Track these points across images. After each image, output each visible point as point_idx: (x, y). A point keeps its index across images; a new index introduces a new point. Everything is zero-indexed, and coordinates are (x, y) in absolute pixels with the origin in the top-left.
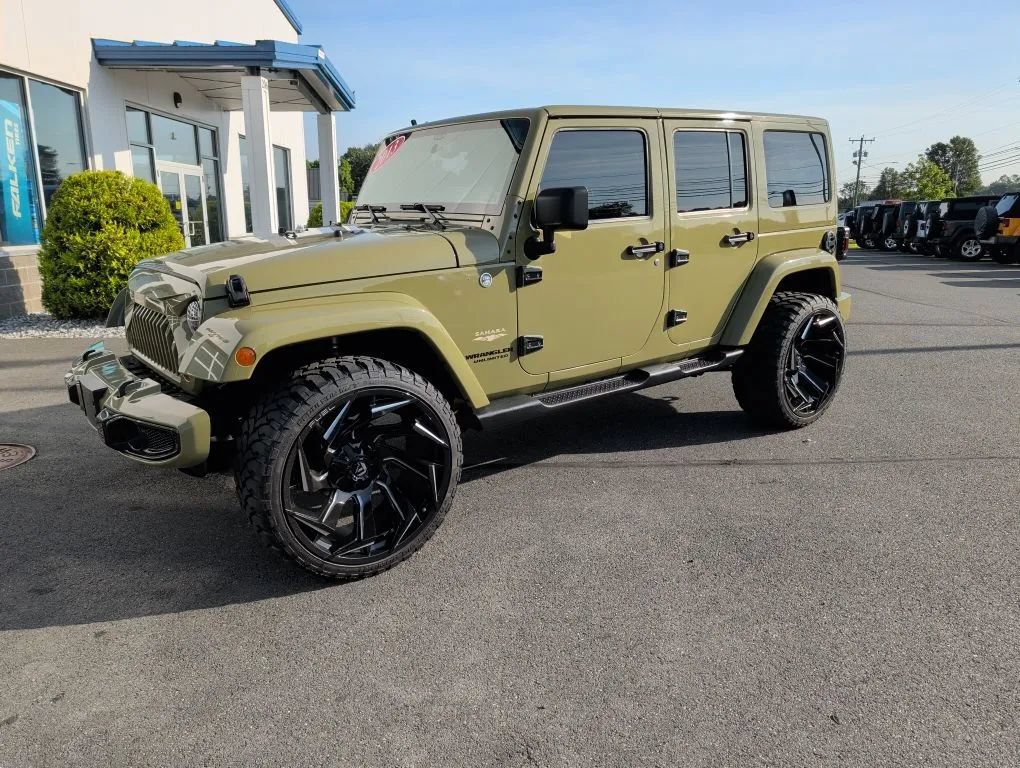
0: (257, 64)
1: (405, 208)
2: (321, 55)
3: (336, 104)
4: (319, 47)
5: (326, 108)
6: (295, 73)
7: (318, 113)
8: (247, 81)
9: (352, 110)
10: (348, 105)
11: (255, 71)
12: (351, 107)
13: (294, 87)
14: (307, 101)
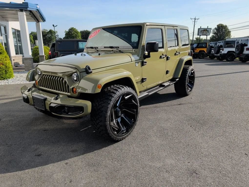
0: (22, 9)
1: (105, 47)
2: (38, 7)
3: (41, 20)
4: (37, 5)
5: (38, 21)
6: (31, 11)
7: (36, 22)
8: (20, 13)
9: (45, 22)
10: (44, 20)
11: (22, 11)
12: (45, 21)
13: (30, 15)
14: (33, 19)
